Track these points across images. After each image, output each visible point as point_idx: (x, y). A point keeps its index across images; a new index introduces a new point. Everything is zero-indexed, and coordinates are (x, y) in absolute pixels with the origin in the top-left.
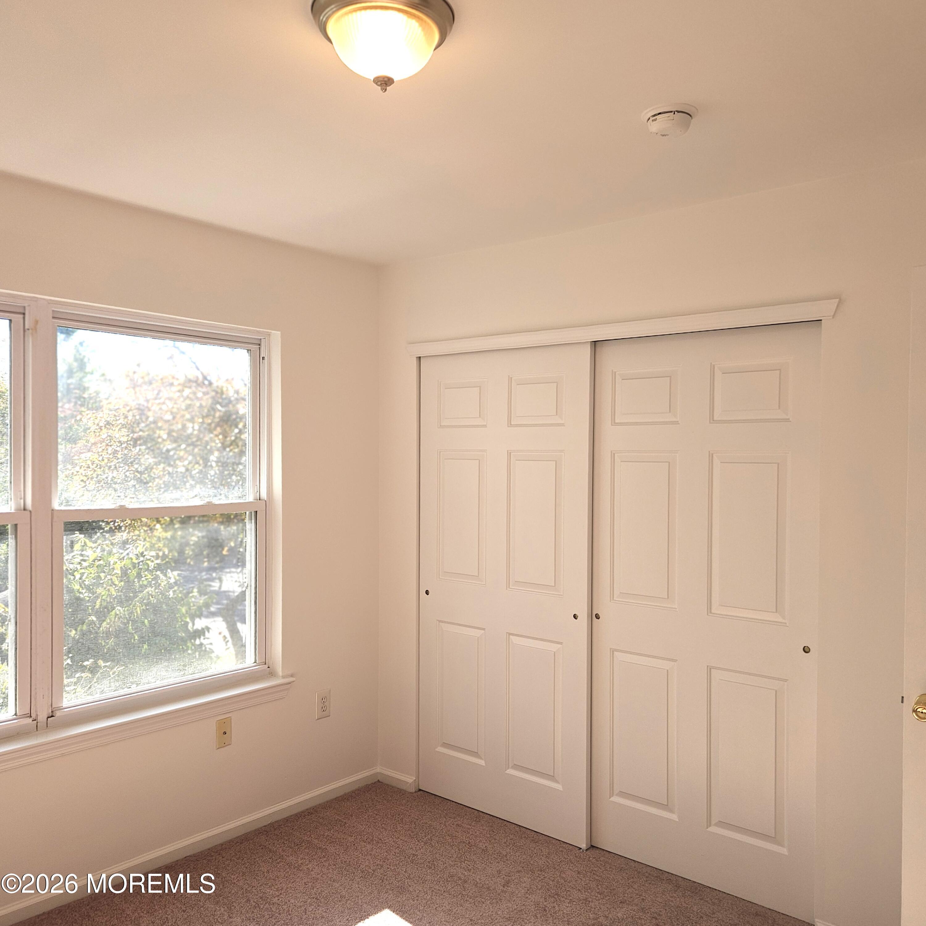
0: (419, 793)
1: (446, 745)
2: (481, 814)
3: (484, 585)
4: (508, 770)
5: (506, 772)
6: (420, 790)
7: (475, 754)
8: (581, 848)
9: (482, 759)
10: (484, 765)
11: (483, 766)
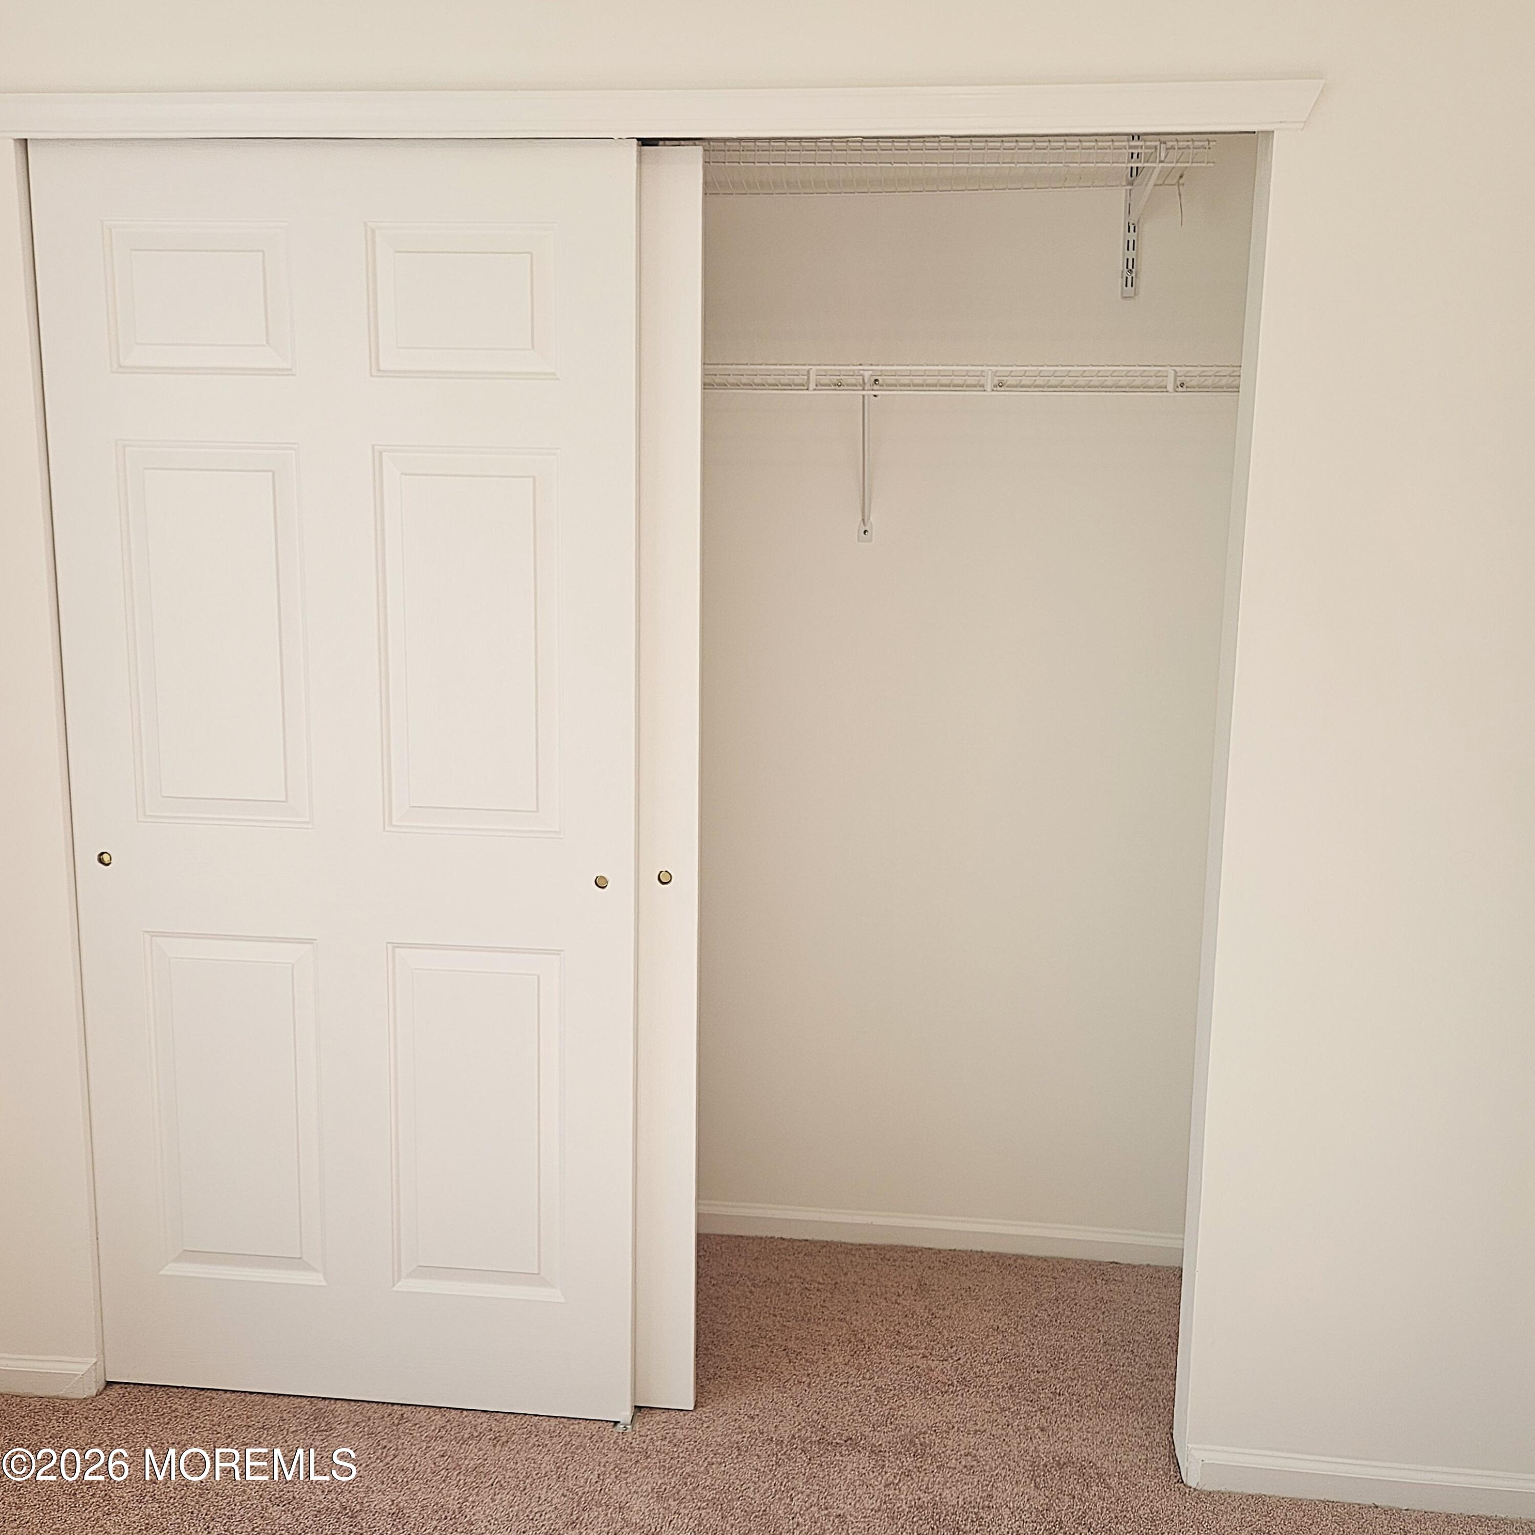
0: (113, 1393)
1: (189, 1256)
2: (321, 1404)
3: (307, 823)
4: (400, 1284)
5: (395, 1289)
6: (109, 1384)
7: (297, 1262)
8: (616, 1423)
9: (315, 1270)
10: (324, 1283)
11: (324, 1287)
